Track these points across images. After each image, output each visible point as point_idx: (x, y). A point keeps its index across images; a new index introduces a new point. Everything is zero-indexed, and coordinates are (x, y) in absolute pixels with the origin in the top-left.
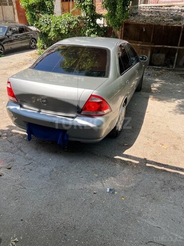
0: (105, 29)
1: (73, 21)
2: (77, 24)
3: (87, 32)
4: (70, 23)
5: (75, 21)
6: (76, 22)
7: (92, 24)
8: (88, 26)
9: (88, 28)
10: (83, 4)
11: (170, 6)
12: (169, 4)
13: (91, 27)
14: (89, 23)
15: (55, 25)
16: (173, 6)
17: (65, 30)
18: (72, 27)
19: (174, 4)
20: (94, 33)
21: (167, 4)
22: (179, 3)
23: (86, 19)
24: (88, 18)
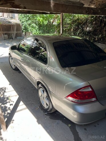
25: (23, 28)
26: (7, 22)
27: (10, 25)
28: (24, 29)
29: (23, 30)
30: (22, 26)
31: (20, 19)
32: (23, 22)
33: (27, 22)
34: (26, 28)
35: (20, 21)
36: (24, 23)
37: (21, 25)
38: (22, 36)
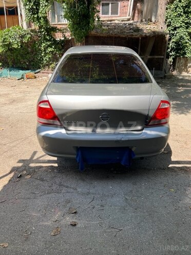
0: (62, 42)
1: (25, 34)
2: (30, 38)
3: (43, 46)
4: (22, 37)
5: (28, 34)
6: (29, 36)
7: (48, 38)
8: (44, 40)
9: (44, 42)
10: (36, 16)
11: (111, 21)
12: (110, 19)
13: (47, 40)
14: (45, 37)
15: (3, 39)
16: (114, 20)
17: (17, 44)
18: (25, 40)
19: (114, 19)
20: (51, 47)
21: (107, 19)
22: (118, 18)
23: (41, 32)
24: (43, 31)
25: (171, 45)
26: (130, 29)
27: (138, 38)
28: (172, 49)
29: (171, 52)
30: (170, 40)
31: (168, 21)
32: (175, 29)
33: (187, 28)
34: (179, 45)
35: (168, 26)
36: (178, 30)
37: (168, 37)
38: (164, 67)
